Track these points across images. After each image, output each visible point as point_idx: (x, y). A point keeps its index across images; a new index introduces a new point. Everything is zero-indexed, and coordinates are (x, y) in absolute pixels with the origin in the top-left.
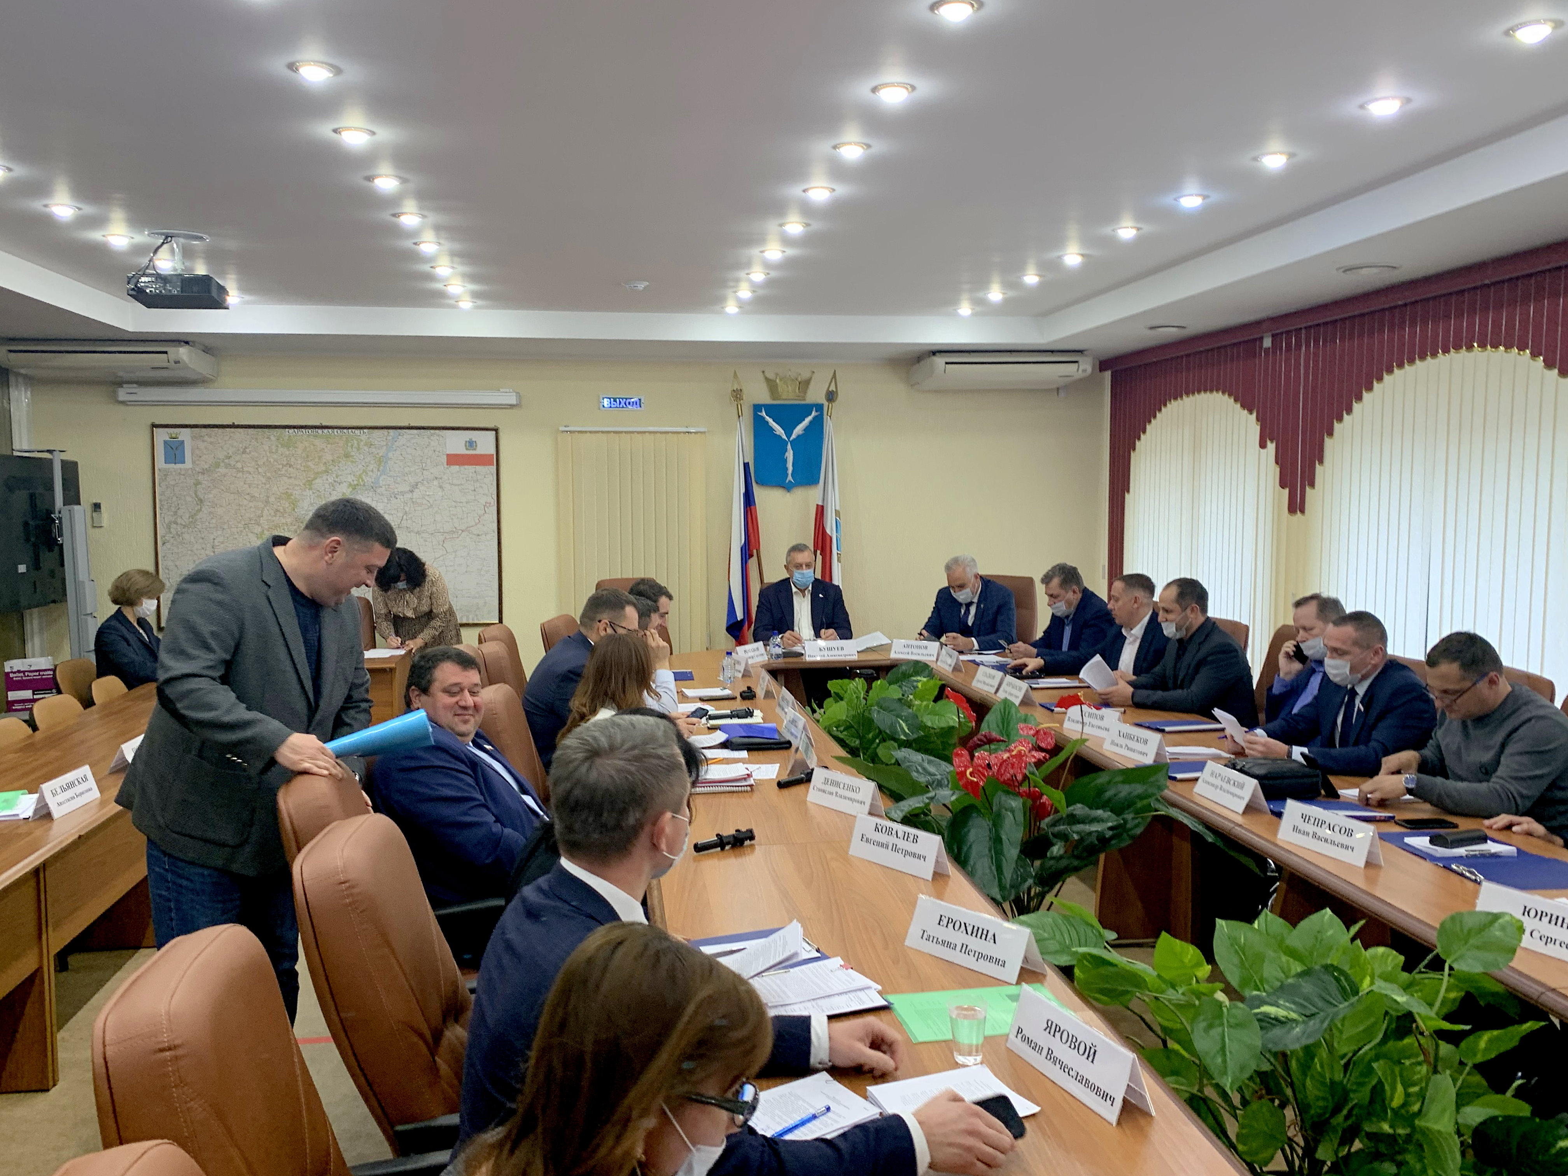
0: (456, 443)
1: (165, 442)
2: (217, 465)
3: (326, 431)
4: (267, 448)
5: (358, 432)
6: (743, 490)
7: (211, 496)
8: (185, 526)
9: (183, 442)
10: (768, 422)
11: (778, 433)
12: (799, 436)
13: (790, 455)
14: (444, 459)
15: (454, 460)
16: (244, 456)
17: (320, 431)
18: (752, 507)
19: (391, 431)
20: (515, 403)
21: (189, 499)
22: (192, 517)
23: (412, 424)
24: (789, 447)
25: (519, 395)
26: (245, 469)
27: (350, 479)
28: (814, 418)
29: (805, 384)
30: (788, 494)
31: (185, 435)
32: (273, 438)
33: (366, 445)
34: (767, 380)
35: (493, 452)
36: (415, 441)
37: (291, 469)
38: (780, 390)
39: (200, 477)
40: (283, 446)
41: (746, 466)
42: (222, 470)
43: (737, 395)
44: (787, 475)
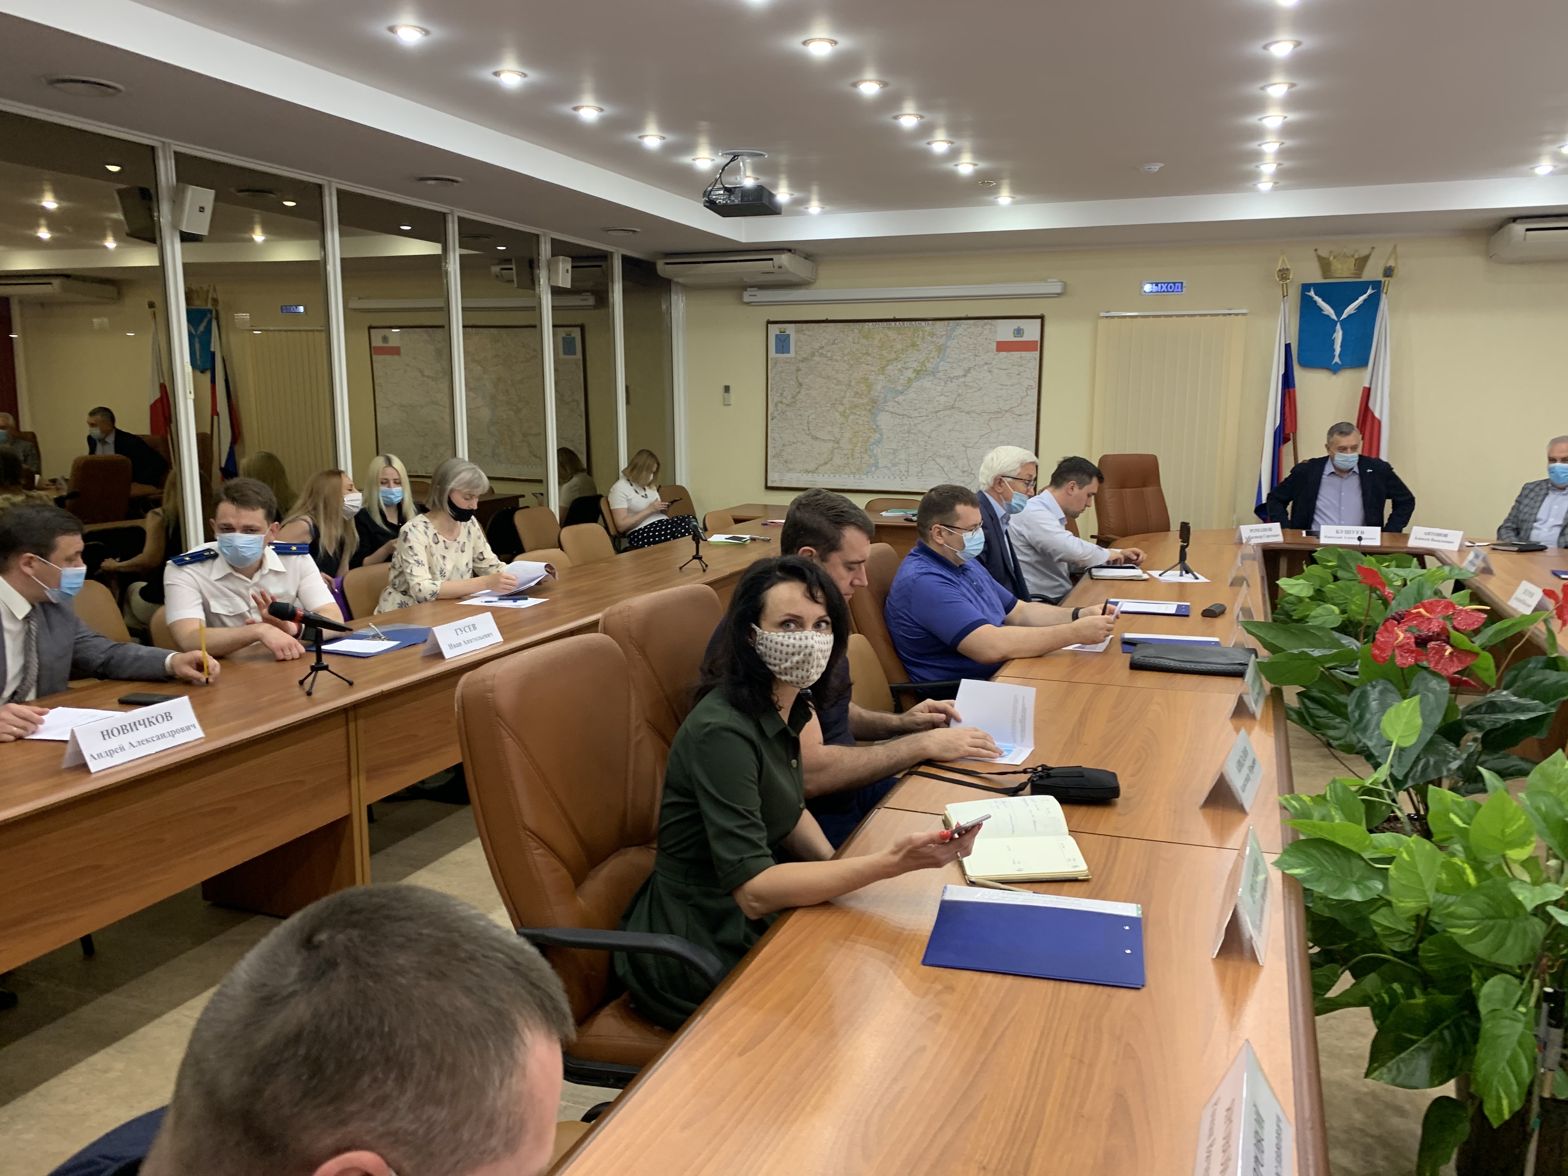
0: (1005, 331)
1: (777, 335)
2: (813, 355)
3: (898, 323)
4: (850, 339)
5: (923, 323)
6: (1282, 371)
7: (807, 380)
8: (788, 405)
9: (789, 335)
10: (1315, 302)
11: (1326, 313)
12: (1350, 316)
13: (1338, 336)
14: (994, 346)
15: (1003, 346)
16: (834, 346)
17: (893, 324)
18: (1291, 390)
19: (951, 322)
20: (1059, 291)
21: (792, 383)
22: (793, 398)
23: (970, 315)
24: (1338, 327)
25: (1065, 285)
26: (834, 358)
27: (915, 365)
28: (1369, 296)
29: (1362, 262)
30: (1334, 377)
31: (790, 329)
32: (856, 331)
33: (929, 335)
34: (1320, 259)
35: (1038, 338)
36: (969, 330)
37: (869, 358)
38: (1333, 268)
39: (801, 365)
40: (864, 337)
41: (1288, 347)
42: (817, 359)
43: (1284, 274)
44: (1334, 356)
